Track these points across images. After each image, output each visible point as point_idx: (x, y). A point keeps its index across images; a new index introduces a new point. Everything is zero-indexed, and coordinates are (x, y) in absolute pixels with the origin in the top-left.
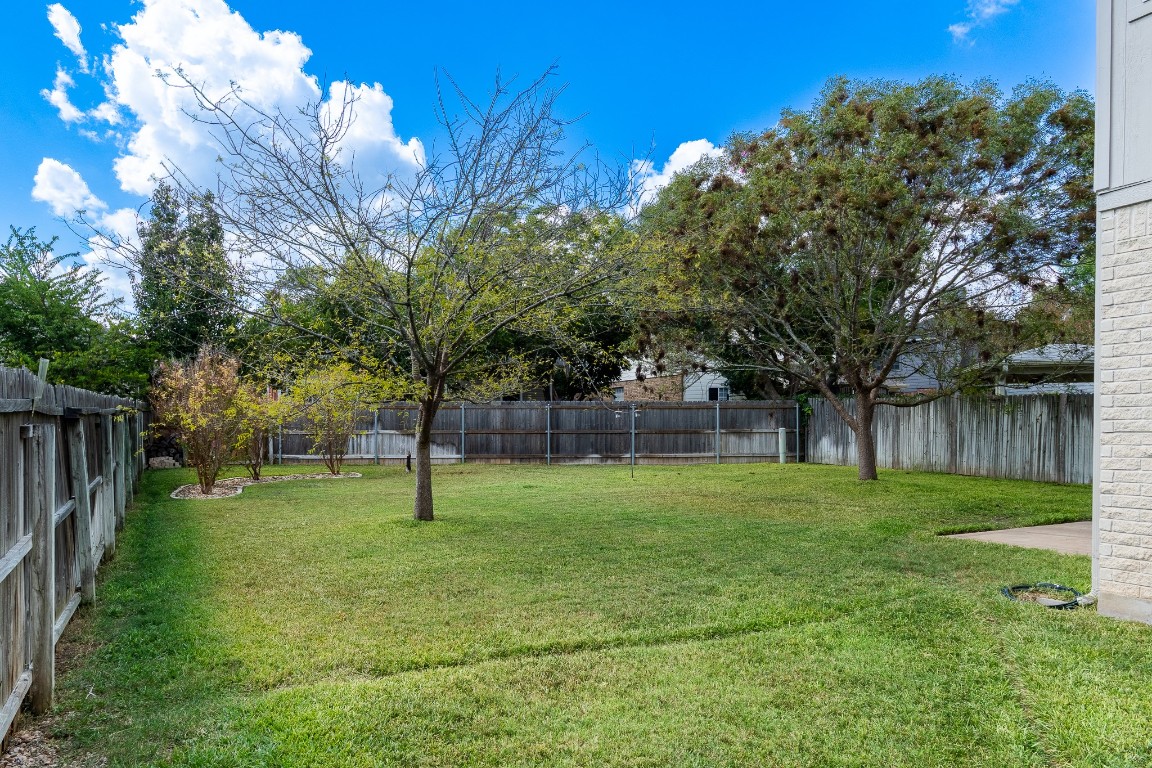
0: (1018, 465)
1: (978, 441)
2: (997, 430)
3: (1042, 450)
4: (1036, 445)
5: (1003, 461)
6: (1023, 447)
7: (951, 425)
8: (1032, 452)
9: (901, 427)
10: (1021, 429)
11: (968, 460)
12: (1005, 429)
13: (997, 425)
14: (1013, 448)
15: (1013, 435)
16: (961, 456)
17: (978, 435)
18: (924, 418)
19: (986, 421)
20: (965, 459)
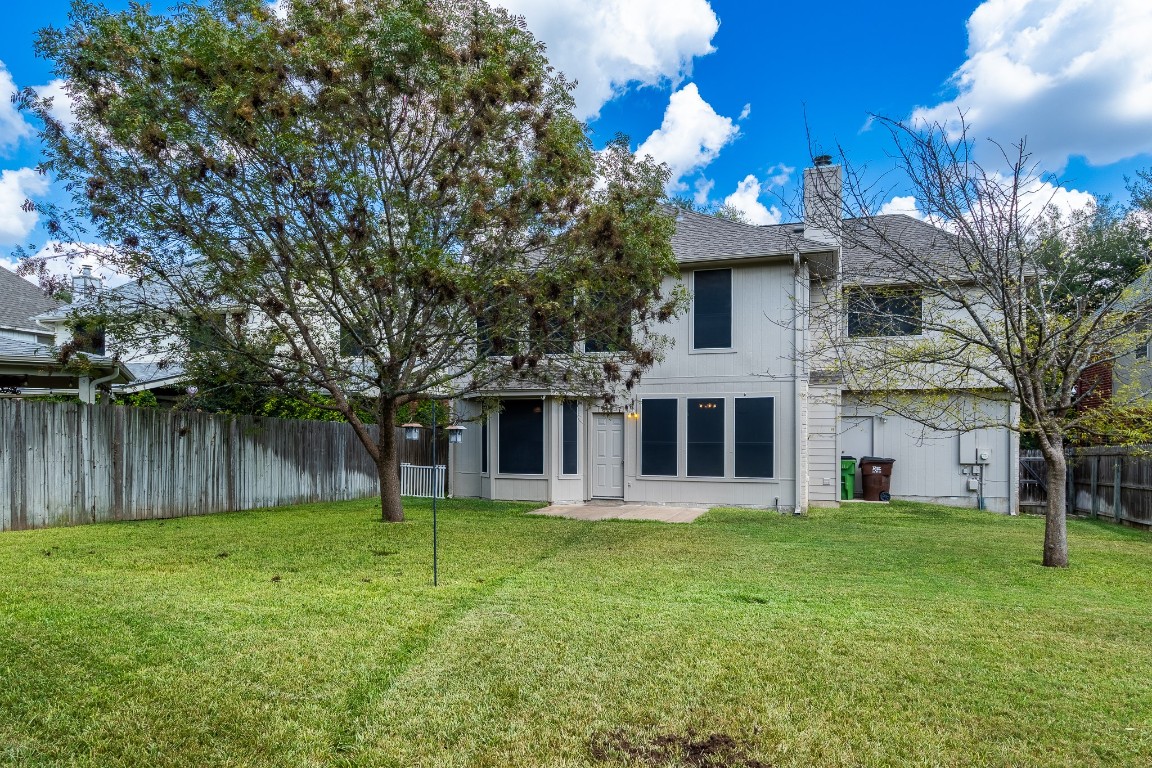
0: (194, 499)
1: (151, 469)
2: (173, 455)
3: (216, 477)
4: (210, 473)
5: (179, 493)
6: (198, 475)
7: (114, 450)
8: (207, 480)
9: (29, 454)
10: (196, 453)
11: (138, 499)
12: (181, 454)
13: (173, 449)
14: (189, 478)
15: (189, 461)
16: (129, 494)
17: (151, 462)
18: (70, 437)
19: (160, 443)
20: (134, 498)
